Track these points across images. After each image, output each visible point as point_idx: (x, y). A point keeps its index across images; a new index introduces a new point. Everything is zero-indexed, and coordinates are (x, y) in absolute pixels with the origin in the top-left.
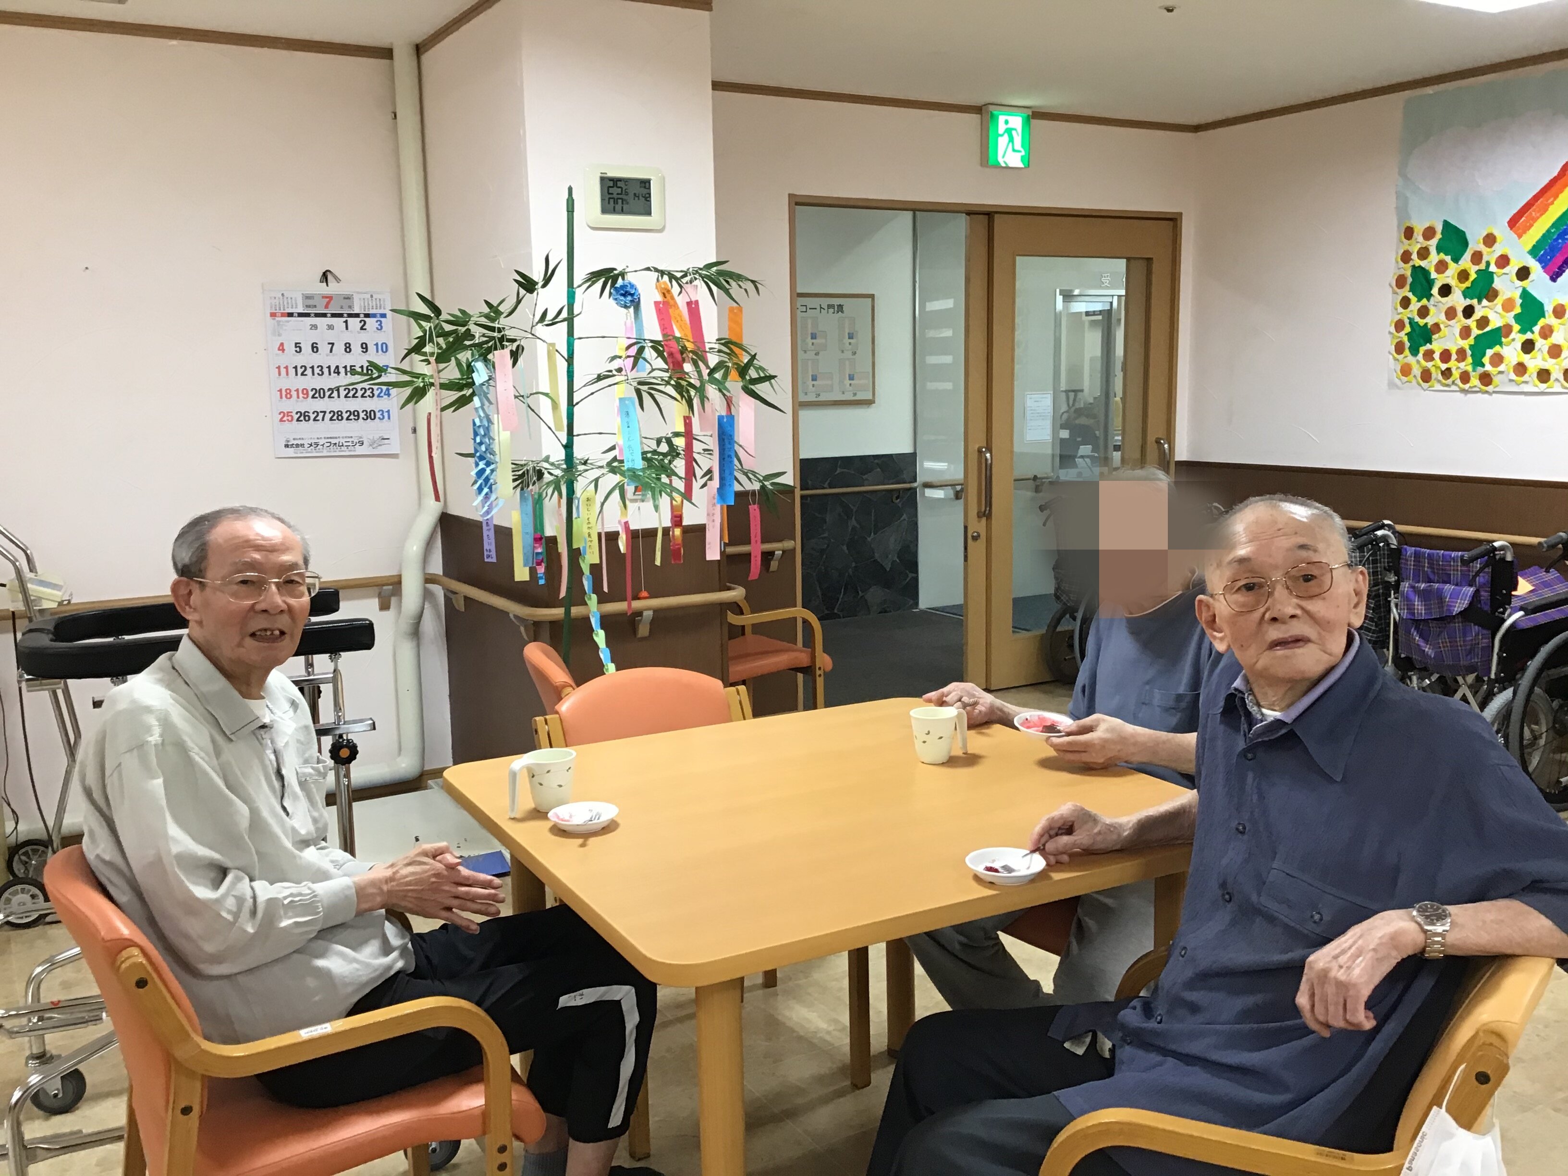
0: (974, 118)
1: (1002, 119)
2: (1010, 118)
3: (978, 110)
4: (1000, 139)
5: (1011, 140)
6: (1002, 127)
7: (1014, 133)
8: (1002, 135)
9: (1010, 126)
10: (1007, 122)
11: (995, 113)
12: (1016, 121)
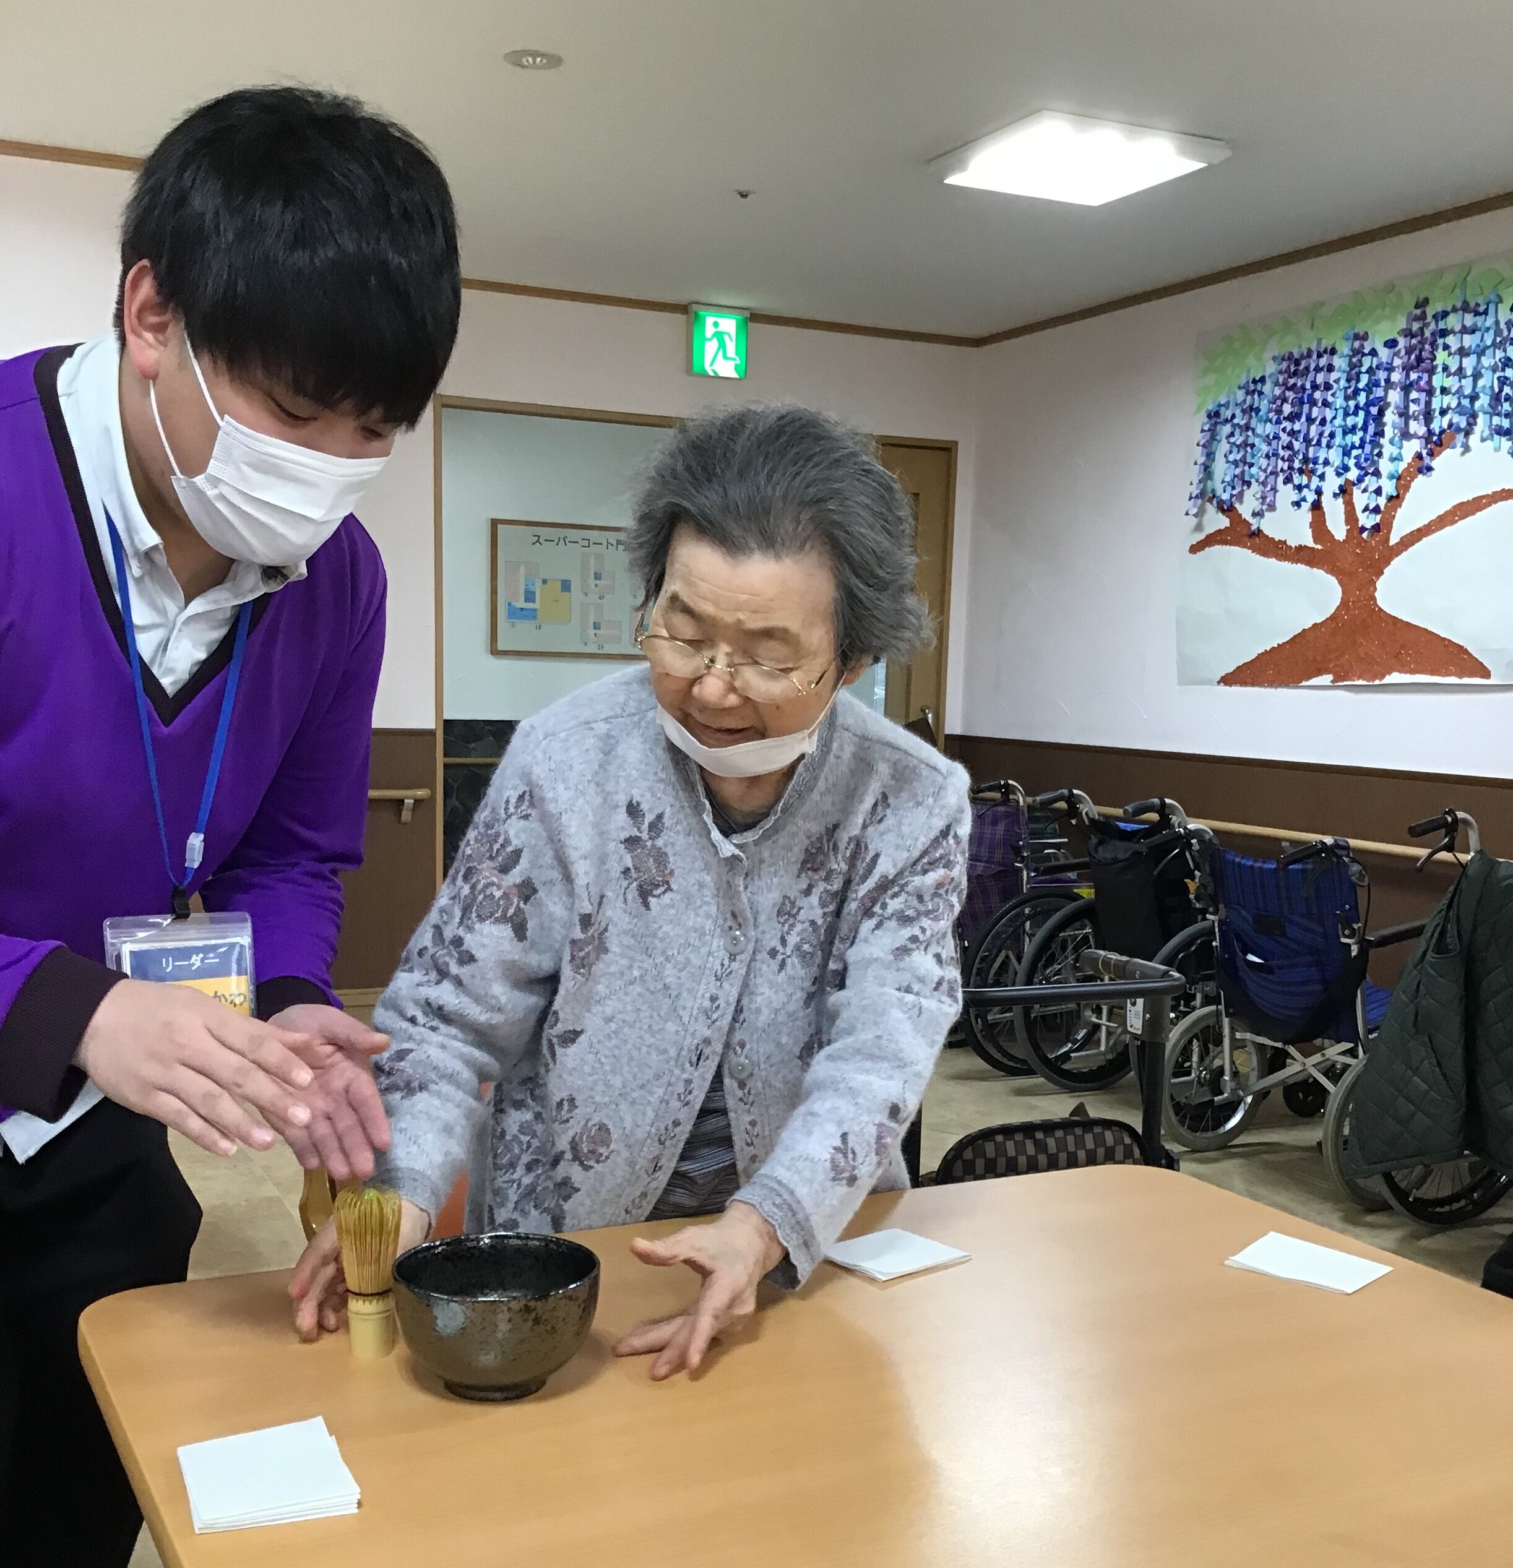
0: (680, 318)
1: (710, 320)
2: (719, 320)
3: (683, 309)
4: (707, 344)
5: (722, 346)
6: (710, 330)
7: (726, 337)
8: (710, 340)
9: (720, 329)
10: (716, 324)
11: (702, 313)
12: (729, 324)
